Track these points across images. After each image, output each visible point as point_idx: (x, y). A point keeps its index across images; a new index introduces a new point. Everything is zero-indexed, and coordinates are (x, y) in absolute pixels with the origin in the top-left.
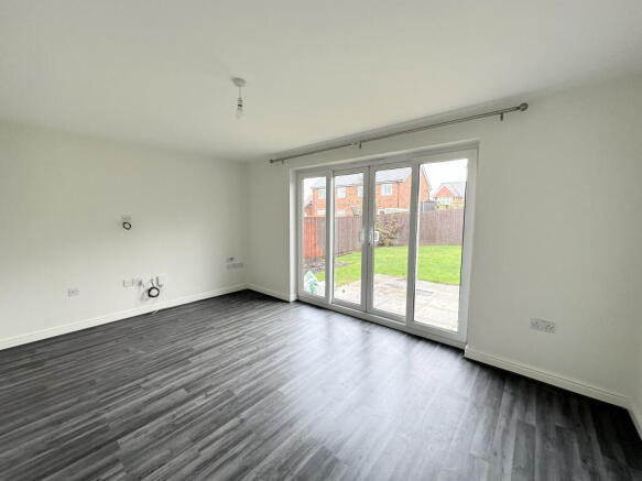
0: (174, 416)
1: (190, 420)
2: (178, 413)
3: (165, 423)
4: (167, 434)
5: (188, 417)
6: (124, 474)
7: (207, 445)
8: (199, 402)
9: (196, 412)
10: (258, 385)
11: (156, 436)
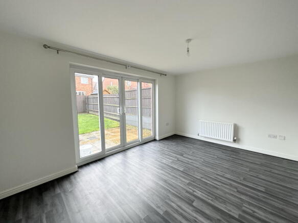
0: (212, 200)
1: (210, 193)
2: (209, 199)
3: (217, 202)
4: (221, 199)
5: (209, 194)
6: (244, 205)
7: (217, 185)
8: (199, 193)
9: (205, 193)
10: (181, 176)
11: (224, 202)
